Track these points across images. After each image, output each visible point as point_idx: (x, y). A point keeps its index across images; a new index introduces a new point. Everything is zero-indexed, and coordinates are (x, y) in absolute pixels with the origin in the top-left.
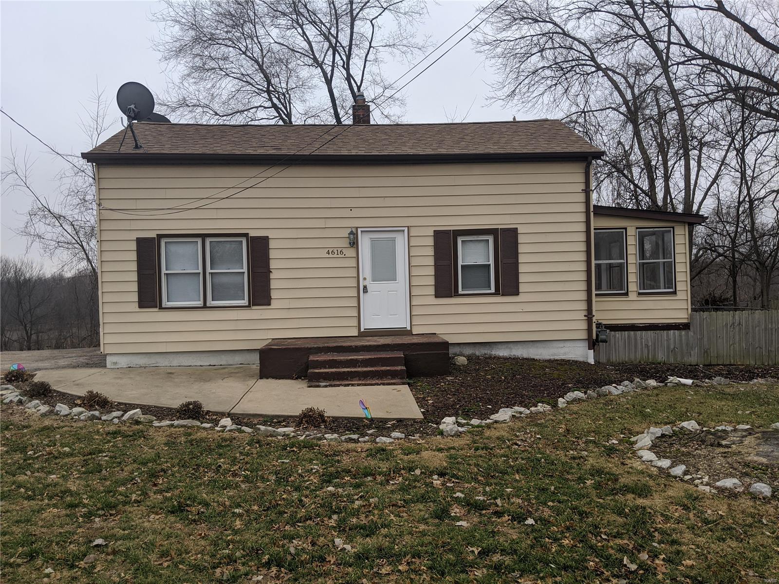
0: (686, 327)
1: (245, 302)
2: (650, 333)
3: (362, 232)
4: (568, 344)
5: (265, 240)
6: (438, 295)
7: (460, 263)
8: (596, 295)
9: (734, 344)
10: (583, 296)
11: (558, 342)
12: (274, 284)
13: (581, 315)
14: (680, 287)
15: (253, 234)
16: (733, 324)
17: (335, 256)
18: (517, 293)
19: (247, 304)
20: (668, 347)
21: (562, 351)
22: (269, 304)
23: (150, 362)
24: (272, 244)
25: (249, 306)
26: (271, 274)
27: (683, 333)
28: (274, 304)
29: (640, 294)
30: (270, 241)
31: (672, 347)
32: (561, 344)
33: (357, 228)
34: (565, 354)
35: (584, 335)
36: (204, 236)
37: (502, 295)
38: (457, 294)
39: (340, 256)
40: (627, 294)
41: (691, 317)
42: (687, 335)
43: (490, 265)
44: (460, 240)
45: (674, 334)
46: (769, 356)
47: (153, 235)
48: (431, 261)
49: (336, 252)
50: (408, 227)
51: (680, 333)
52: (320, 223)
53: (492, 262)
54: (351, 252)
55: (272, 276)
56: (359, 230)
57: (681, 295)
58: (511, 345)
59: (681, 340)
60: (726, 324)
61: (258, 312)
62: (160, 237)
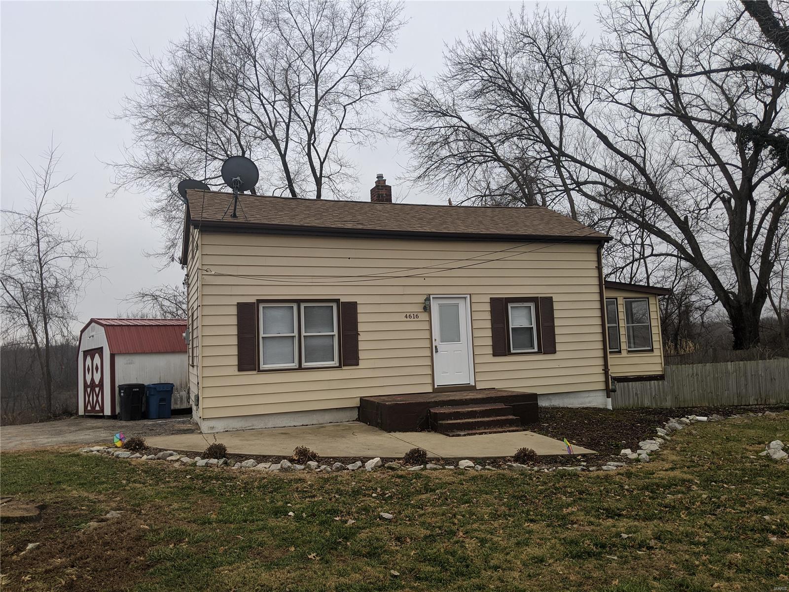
0: (661, 378)
1: (335, 363)
2: (638, 384)
3: (433, 298)
4: (592, 394)
5: (354, 305)
6: (495, 354)
7: (511, 327)
8: (610, 352)
9: (694, 390)
10: (600, 353)
11: (584, 393)
12: (361, 346)
13: (600, 370)
14: (656, 345)
15: (343, 299)
16: (693, 374)
17: (412, 319)
18: (554, 351)
19: (338, 365)
20: (651, 394)
21: (587, 400)
22: (358, 365)
23: (247, 425)
24: (360, 309)
25: (340, 366)
26: (359, 337)
27: (660, 382)
28: (362, 364)
29: (629, 351)
30: (358, 306)
31: (654, 394)
32: (586, 394)
33: (430, 295)
34: (590, 402)
35: (602, 386)
36: (298, 302)
37: (544, 354)
38: (509, 353)
39: (416, 319)
40: (620, 352)
41: (664, 370)
42: (663, 384)
43: (533, 328)
44: (510, 305)
45: (654, 383)
46: (717, 399)
47: (252, 300)
48: (488, 325)
49: (412, 316)
50: (470, 294)
51: (659, 383)
52: (400, 290)
53: (534, 326)
54: (424, 316)
55: (360, 338)
56: (431, 296)
57: (657, 352)
58: (550, 397)
59: (659, 389)
60: (688, 375)
61: (348, 372)
62: (259, 301)
